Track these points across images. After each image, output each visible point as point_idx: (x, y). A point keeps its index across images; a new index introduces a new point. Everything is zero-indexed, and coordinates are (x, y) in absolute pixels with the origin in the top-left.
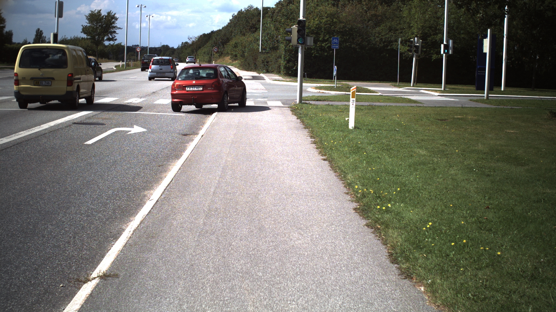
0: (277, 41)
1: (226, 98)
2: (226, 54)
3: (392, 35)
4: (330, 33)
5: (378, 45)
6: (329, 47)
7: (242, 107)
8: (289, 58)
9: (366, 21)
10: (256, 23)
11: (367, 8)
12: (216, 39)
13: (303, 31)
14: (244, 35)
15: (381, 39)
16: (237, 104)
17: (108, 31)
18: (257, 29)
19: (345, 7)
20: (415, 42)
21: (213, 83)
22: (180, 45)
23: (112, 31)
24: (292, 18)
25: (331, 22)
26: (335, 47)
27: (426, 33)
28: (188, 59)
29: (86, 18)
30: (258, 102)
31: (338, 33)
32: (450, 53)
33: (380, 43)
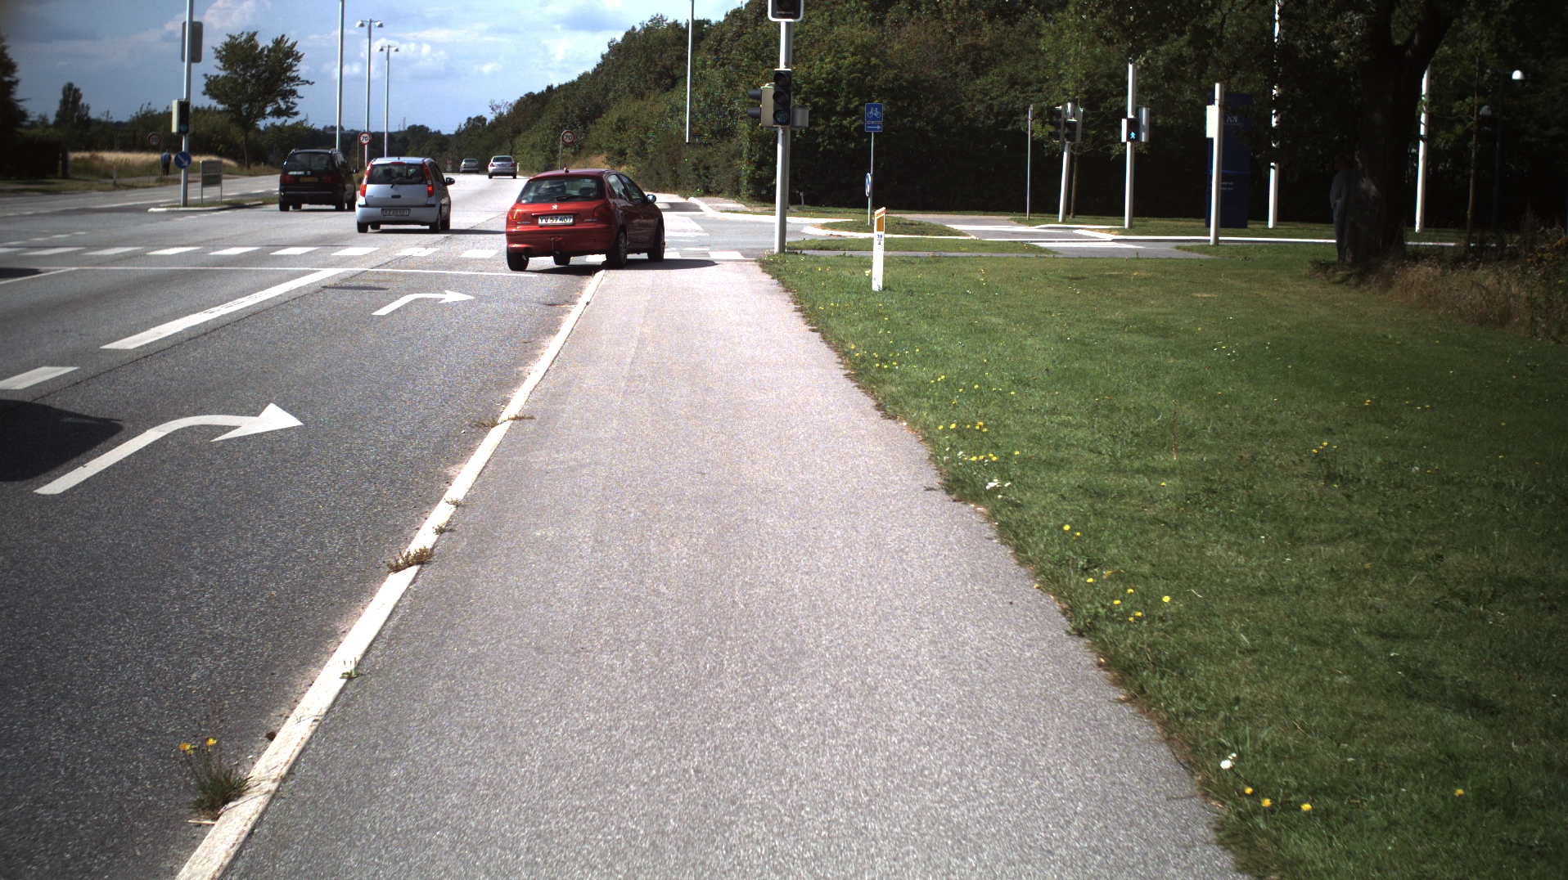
0: (731, 113)
1: (623, 241)
2: (594, 148)
3: (1016, 96)
4: (863, 92)
5: (983, 122)
6: (860, 129)
7: (656, 260)
8: (761, 157)
9: (951, 62)
10: (672, 65)
11: (955, 29)
12: (563, 107)
13: (787, 96)
14: (642, 96)
15: (991, 107)
16: (644, 256)
17: (275, 90)
18: (676, 80)
19: (900, 28)
20: (1066, 113)
21: (594, 210)
22: (463, 127)
23: (286, 91)
25: (865, 65)
26: (875, 128)
27: (1100, 91)
28: (492, 165)
29: (215, 55)
30: (689, 253)
31: (882, 92)
32: (1143, 140)
33: (987, 117)
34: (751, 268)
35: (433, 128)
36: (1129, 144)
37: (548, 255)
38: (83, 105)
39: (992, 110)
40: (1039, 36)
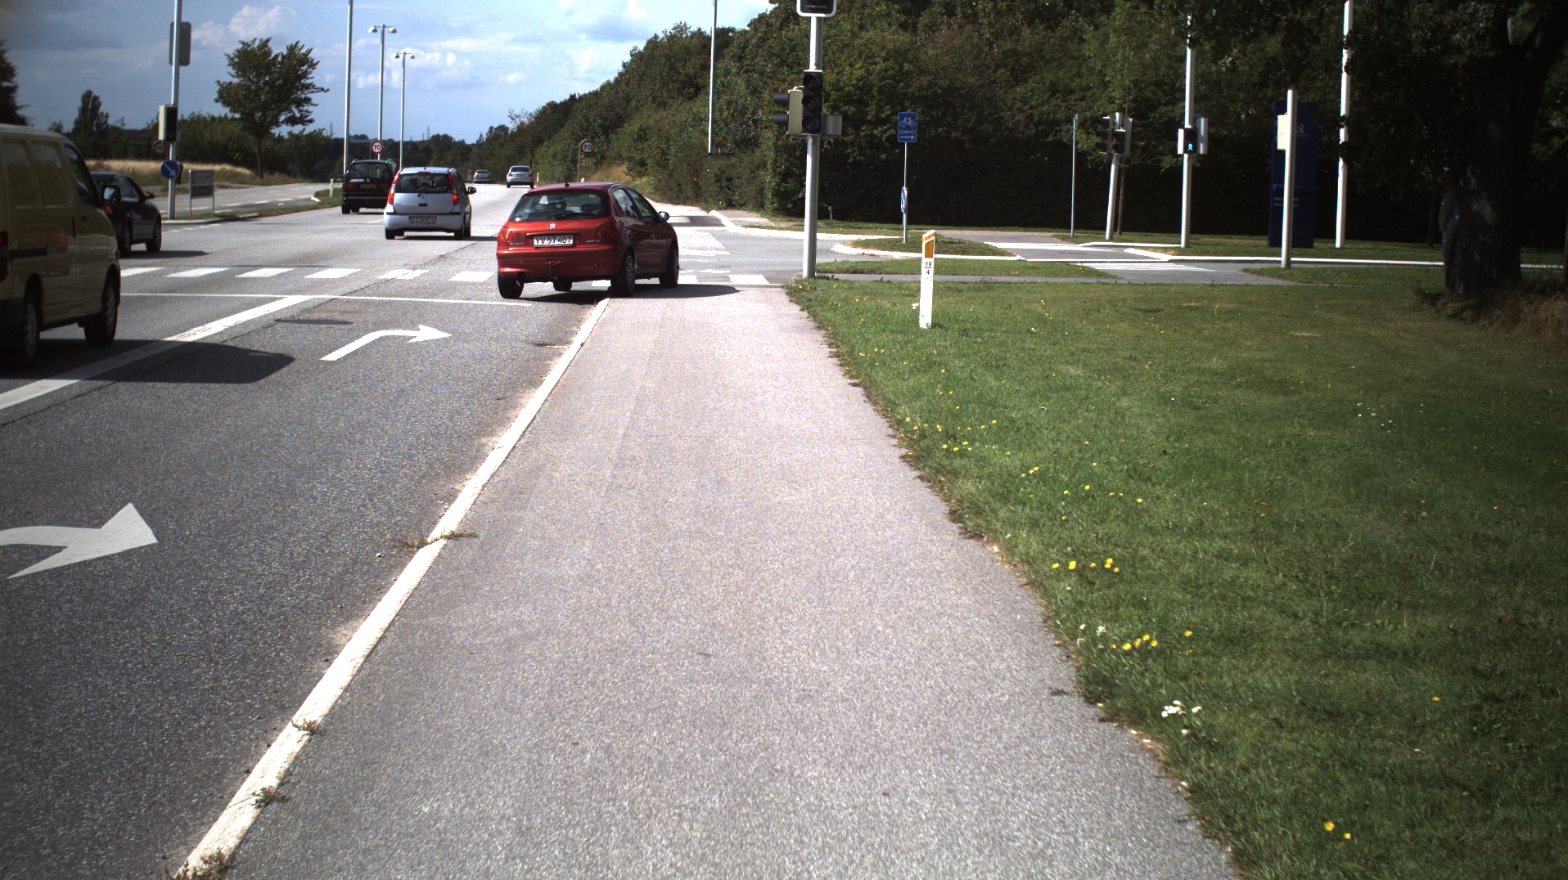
0: (755, 122)
1: (630, 265)
2: (616, 159)
3: (1058, 105)
4: (895, 99)
5: (1023, 132)
6: (892, 139)
7: (670, 287)
8: (787, 168)
9: (989, 68)
10: (696, 74)
11: (992, 34)
12: (586, 118)
13: (817, 100)
14: (663, 105)
15: (1031, 117)
16: (656, 281)
17: (289, 98)
18: (699, 89)
19: (933, 31)
20: (1114, 124)
21: (598, 229)
22: (485, 136)
23: (300, 99)
24: (793, 62)
25: (898, 71)
26: (908, 138)
27: (1148, 100)
28: (511, 175)
29: (227, 63)
30: (708, 276)
31: (916, 100)
32: (1201, 152)
33: (1027, 127)
34: (776, 295)
35: (457, 138)
36: (1186, 156)
37: (545, 280)
38: (102, 113)
39: (1032, 120)
40: (1082, 40)
